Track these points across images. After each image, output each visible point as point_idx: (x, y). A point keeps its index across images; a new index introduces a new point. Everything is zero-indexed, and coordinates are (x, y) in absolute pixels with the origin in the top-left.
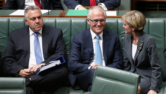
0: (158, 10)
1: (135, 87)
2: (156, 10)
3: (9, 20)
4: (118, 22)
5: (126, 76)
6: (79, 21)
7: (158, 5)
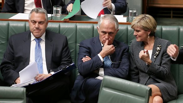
0: (172, 17)
1: (146, 100)
2: (170, 17)
3: (8, 25)
4: (127, 28)
5: (136, 88)
6: (85, 27)
7: (172, 12)
